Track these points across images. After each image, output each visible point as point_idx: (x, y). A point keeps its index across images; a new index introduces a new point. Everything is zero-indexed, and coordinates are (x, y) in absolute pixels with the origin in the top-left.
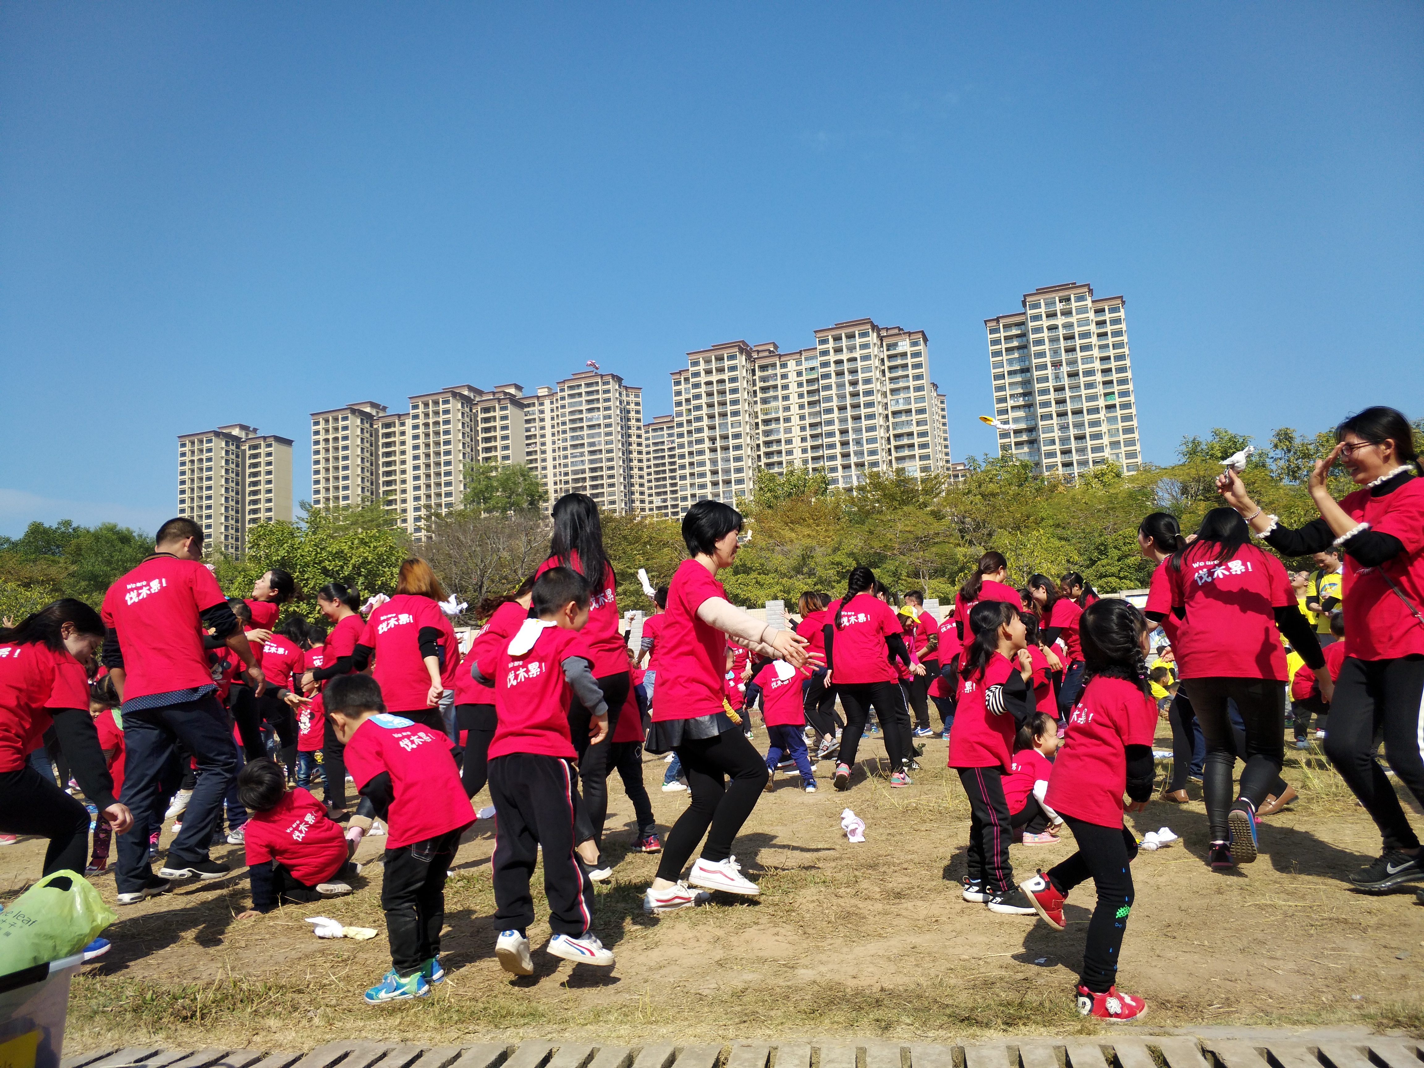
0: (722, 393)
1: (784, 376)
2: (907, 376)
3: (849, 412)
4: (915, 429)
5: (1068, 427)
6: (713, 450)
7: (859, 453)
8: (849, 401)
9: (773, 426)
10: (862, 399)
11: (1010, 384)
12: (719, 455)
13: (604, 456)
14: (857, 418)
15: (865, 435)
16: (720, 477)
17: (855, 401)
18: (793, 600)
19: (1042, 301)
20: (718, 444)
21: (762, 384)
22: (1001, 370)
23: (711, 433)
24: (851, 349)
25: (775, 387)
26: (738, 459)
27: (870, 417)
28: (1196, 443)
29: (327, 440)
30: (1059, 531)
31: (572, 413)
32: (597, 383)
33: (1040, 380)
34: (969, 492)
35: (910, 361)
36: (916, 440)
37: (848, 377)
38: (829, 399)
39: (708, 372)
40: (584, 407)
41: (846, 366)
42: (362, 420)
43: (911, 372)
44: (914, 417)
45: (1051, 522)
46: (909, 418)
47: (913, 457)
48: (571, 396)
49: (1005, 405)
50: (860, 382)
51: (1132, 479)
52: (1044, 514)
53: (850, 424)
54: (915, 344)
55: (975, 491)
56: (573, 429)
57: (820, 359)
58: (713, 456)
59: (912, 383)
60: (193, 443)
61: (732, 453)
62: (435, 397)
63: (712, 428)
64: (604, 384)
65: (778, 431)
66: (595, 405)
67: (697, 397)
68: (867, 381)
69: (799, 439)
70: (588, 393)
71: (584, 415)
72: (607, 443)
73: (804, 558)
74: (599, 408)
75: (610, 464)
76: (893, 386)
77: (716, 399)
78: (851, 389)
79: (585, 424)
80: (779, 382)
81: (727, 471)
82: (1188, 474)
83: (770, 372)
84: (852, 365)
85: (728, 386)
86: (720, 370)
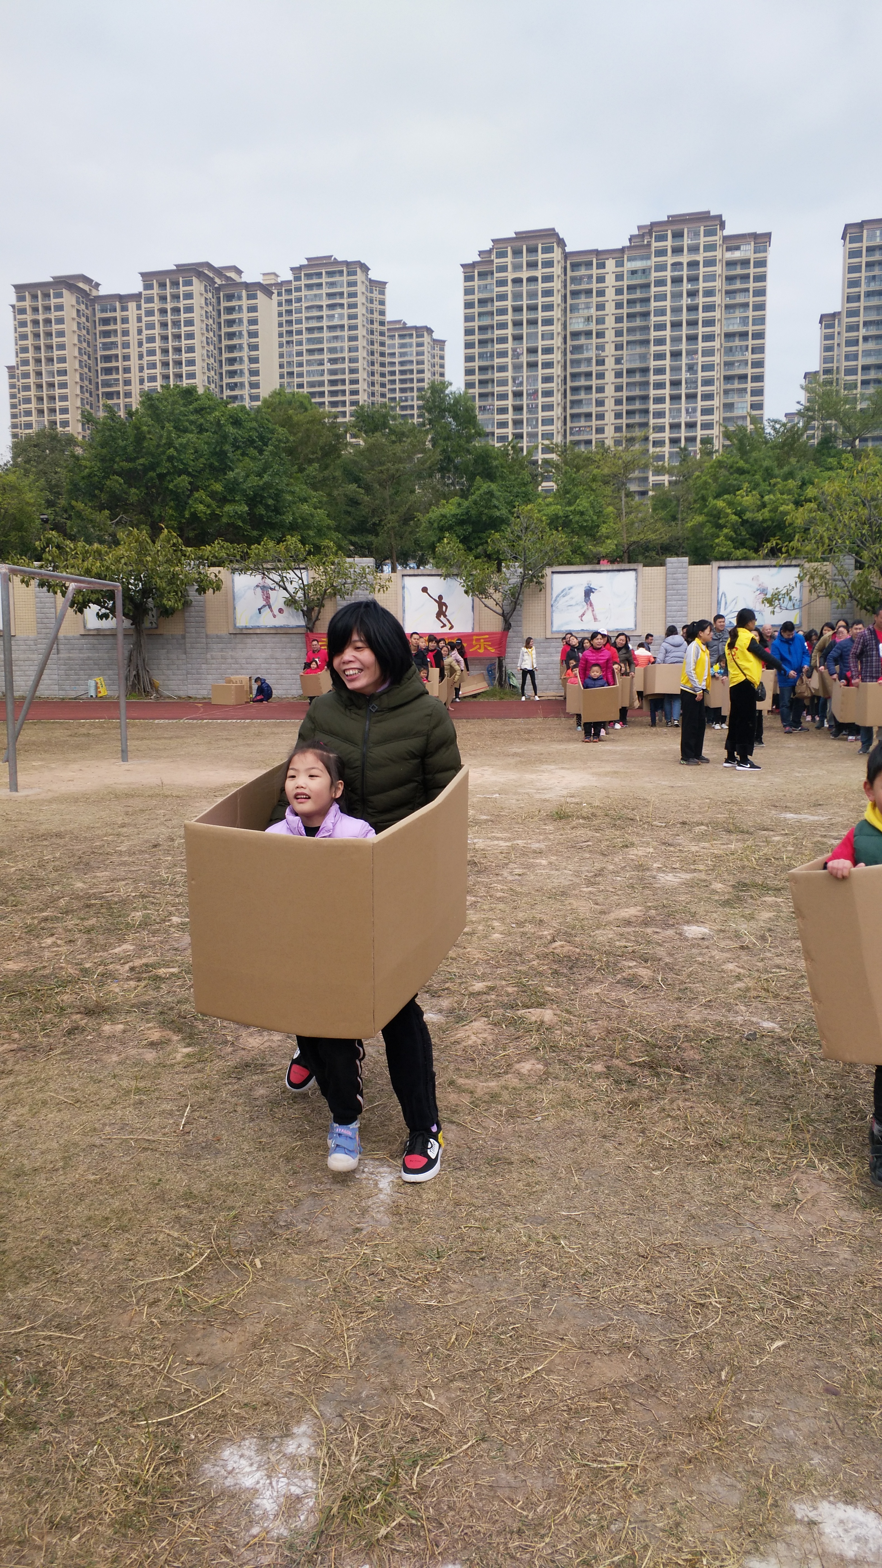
0: (533, 294)
1: (601, 279)
3: (685, 331)
6: (517, 367)
7: (692, 382)
8: (685, 316)
9: (584, 341)
10: (701, 315)
12: (525, 373)
13: (346, 366)
14: (692, 338)
15: (700, 360)
16: (525, 401)
17: (693, 316)
20: (525, 359)
21: (573, 287)
23: (517, 345)
24: (694, 249)
25: (589, 292)
26: (547, 379)
29: (36, 322)
31: (309, 308)
32: (341, 272)
38: (661, 312)
39: (517, 266)
40: (325, 302)
41: (686, 271)
42: (77, 299)
46: (744, 343)
47: (744, 390)
50: (701, 293)
53: (684, 346)
58: (517, 373)
61: (541, 372)
62: (173, 276)
64: (349, 274)
65: (589, 348)
66: (338, 301)
67: (502, 297)
68: (709, 293)
69: (613, 360)
70: (330, 284)
72: (350, 350)
74: (342, 306)
75: (354, 376)
77: (525, 301)
78: (689, 301)
80: (594, 286)
81: (533, 394)
84: (693, 271)
85: (541, 286)
86: (532, 265)
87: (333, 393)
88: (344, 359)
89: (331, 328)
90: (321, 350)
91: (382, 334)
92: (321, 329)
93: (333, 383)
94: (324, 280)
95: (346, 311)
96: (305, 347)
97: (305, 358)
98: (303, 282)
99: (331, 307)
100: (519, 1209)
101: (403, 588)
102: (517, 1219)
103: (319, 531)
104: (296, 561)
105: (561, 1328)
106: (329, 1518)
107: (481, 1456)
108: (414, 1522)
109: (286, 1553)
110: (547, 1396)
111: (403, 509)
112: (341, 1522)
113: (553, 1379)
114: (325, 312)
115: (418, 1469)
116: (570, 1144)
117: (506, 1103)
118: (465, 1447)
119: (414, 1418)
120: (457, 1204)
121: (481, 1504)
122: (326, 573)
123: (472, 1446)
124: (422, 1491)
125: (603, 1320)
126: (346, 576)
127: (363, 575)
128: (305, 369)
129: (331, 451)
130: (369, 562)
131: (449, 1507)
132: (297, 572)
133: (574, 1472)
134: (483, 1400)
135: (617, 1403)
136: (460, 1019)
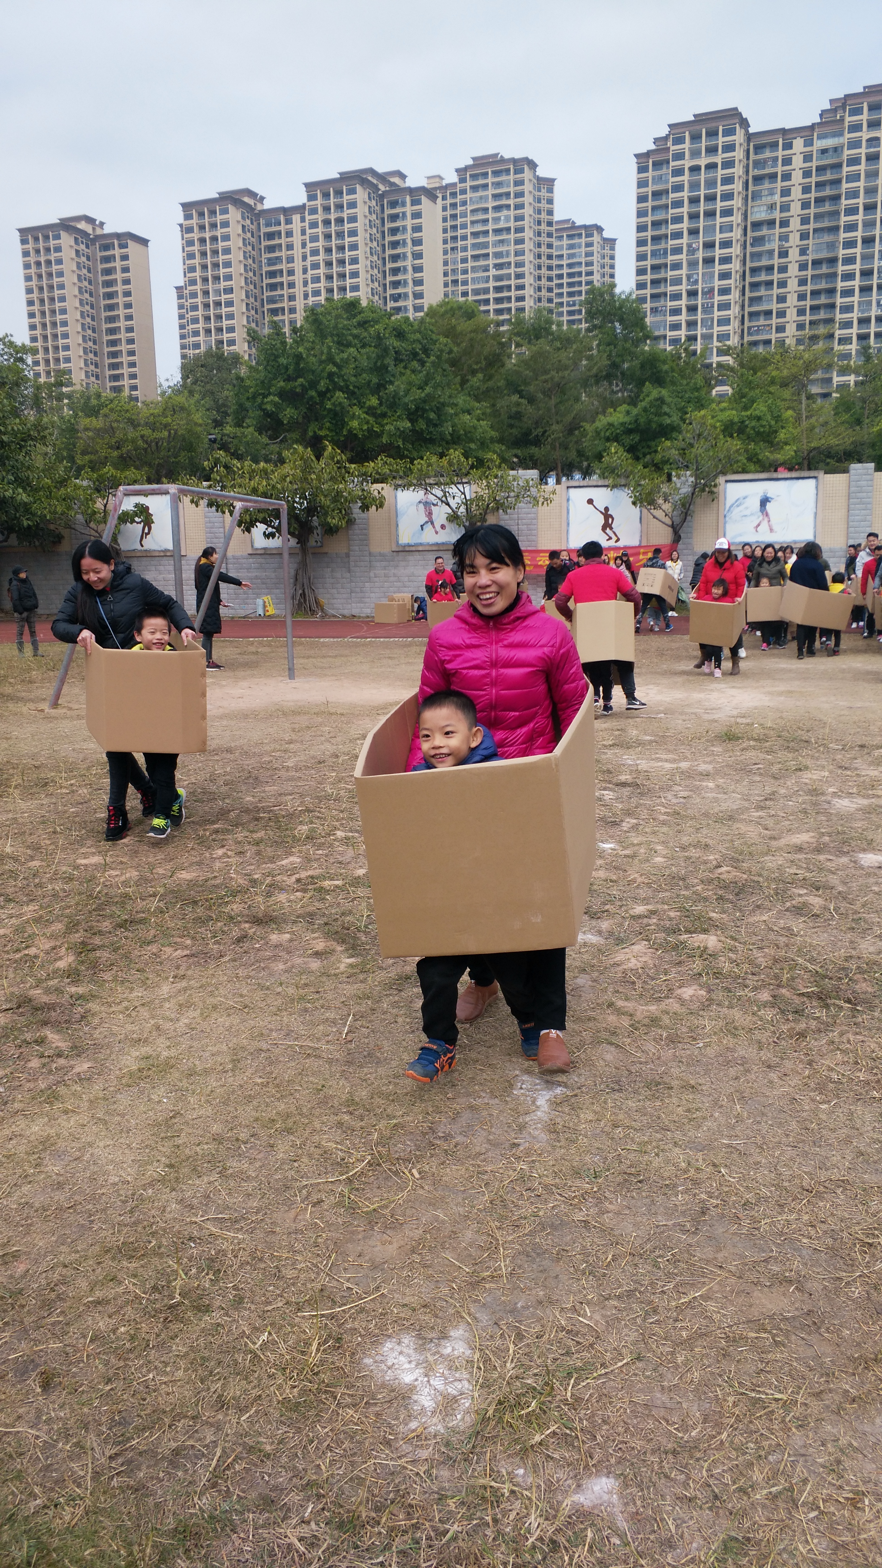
0: (711, 182)
1: (787, 161)
6: (693, 263)
9: (766, 231)
12: (701, 270)
13: (512, 270)
16: (700, 301)
20: (701, 254)
21: (757, 172)
23: (692, 240)
25: (774, 176)
26: (724, 276)
31: (474, 211)
32: (509, 170)
39: (698, 153)
40: (490, 204)
42: (242, 214)
48: (474, 188)
56: (475, 235)
58: (691, 271)
60: (37, 239)
61: (718, 268)
62: (337, 185)
64: (516, 171)
65: (771, 239)
66: (504, 202)
67: (678, 188)
69: (798, 250)
70: (496, 184)
72: (517, 253)
74: (508, 207)
77: (702, 191)
79: (490, 227)
80: (780, 169)
81: (709, 292)
83: (771, 154)
85: (720, 173)
86: (715, 150)
87: (498, 301)
88: (509, 263)
89: (497, 231)
90: (487, 255)
91: (550, 235)
92: (486, 233)
93: (498, 289)
94: (490, 180)
95: (512, 213)
96: (470, 253)
97: (470, 264)
98: (469, 183)
99: (497, 208)
100: (678, 1135)
101: (568, 500)
102: (676, 1144)
103: (482, 443)
104: (458, 475)
105: (720, 1256)
106: (485, 1420)
107: (636, 1375)
108: (568, 1432)
109: (443, 1449)
110: (704, 1322)
111: (569, 418)
112: (496, 1425)
113: (711, 1306)
114: (491, 215)
115: (572, 1381)
116: (732, 1072)
117: (666, 1027)
118: (620, 1364)
119: (568, 1332)
120: (616, 1126)
121: (635, 1421)
122: (488, 486)
123: (627, 1364)
124: (577, 1402)
125: (764, 1251)
126: (509, 489)
127: (527, 488)
128: (470, 276)
129: (495, 361)
130: (533, 474)
131: (604, 1421)
132: (460, 487)
133: (731, 1399)
134: (639, 1321)
135: (777, 1335)
136: (619, 941)
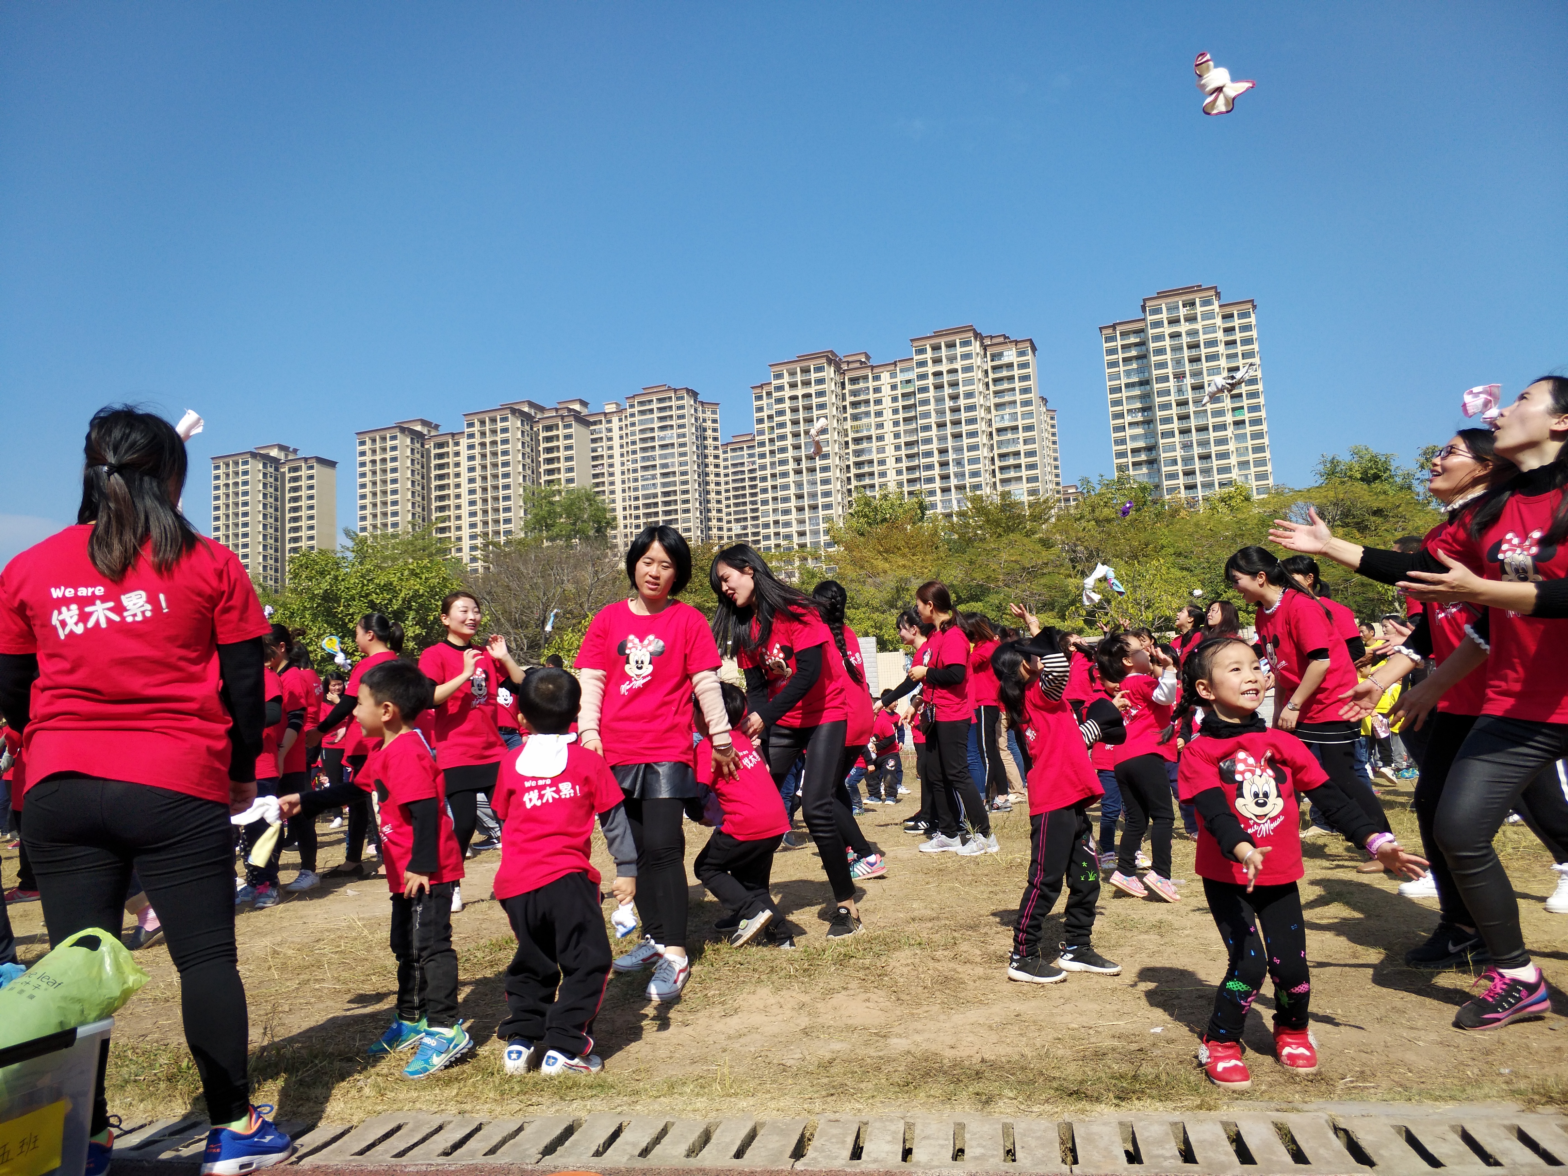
0: (808, 408)
1: (877, 390)
2: (1014, 389)
3: (949, 430)
4: (1022, 448)
5: (1192, 446)
6: (798, 472)
7: (961, 475)
8: (948, 417)
9: (865, 445)
10: (964, 415)
11: (1127, 398)
12: (805, 477)
13: (678, 478)
14: (957, 436)
15: (966, 455)
16: (806, 502)
17: (956, 417)
18: (886, 637)
19: (1163, 306)
20: (804, 465)
21: (853, 399)
22: (1118, 382)
23: (796, 453)
24: (952, 359)
25: (867, 402)
26: (825, 482)
27: (972, 434)
28: (1334, 463)
29: (374, 462)
30: (1181, 561)
31: (642, 431)
32: (670, 398)
33: (1161, 393)
34: (1082, 517)
35: (1016, 372)
36: (1023, 461)
37: (947, 391)
38: (927, 415)
39: (793, 385)
40: (656, 425)
41: (946, 378)
42: (412, 439)
43: (1017, 385)
44: (1021, 435)
45: (1172, 550)
46: (1015, 436)
47: (1019, 479)
48: (642, 412)
49: (1121, 421)
50: (962, 396)
51: (1262, 503)
52: (1164, 542)
53: (950, 443)
54: (1022, 354)
55: (1088, 516)
56: (644, 449)
57: (916, 370)
58: (797, 478)
59: (1018, 397)
60: (227, 465)
61: (819, 476)
62: (492, 414)
63: (797, 447)
64: (678, 399)
65: (870, 451)
66: (669, 423)
67: (781, 413)
68: (969, 395)
69: (894, 459)
70: (660, 409)
71: (656, 434)
72: (681, 464)
73: (898, 591)
74: (672, 426)
75: (685, 487)
76: (998, 400)
77: (801, 415)
78: (952, 404)
79: (657, 443)
80: (872, 396)
81: (813, 495)
82: (1326, 497)
83: (862, 385)
84: (952, 377)
85: (815, 401)
86: (806, 383)
89: (663, 447)
90: (654, 467)
92: (653, 448)
93: (666, 494)
94: (655, 406)
95: (675, 431)
96: (639, 465)
97: (639, 474)
98: (636, 409)
99: (662, 428)
